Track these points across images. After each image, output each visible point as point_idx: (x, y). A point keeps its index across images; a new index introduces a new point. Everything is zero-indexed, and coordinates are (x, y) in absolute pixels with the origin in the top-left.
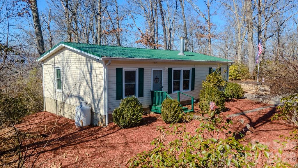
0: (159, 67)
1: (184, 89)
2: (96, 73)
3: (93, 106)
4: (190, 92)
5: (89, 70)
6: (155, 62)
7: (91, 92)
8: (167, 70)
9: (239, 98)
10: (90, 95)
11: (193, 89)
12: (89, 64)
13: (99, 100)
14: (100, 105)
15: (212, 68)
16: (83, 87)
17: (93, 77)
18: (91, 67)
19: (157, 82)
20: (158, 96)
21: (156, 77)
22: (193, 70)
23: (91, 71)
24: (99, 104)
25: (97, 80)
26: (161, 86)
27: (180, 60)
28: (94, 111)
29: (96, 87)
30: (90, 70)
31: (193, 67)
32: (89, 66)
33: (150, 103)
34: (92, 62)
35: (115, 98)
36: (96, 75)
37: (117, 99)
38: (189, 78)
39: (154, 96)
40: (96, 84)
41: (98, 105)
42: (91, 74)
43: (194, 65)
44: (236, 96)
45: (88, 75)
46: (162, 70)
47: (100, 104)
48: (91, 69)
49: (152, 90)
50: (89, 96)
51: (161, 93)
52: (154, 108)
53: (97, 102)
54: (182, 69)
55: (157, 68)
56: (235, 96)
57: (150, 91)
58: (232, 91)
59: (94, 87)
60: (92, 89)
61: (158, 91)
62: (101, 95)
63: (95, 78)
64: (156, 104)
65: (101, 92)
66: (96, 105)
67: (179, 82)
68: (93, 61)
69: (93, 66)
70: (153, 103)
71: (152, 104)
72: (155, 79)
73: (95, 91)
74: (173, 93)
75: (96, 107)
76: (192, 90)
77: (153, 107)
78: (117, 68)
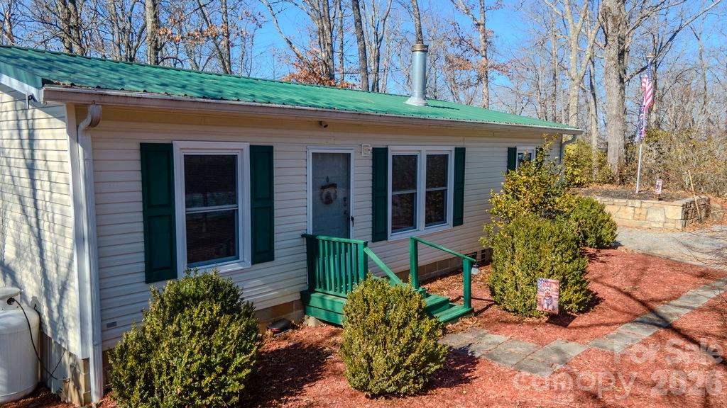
0: (337, 142)
1: (429, 221)
2: (46, 165)
3: (45, 310)
4: (450, 231)
5: (24, 155)
6: (322, 121)
7: (35, 248)
8: (370, 154)
9: (600, 244)
10: (33, 261)
11: (458, 221)
12: (23, 124)
13: (64, 288)
14: (66, 311)
15: (518, 148)
16: (11, 222)
17: (38, 184)
18: (32, 138)
19: (328, 201)
20: (335, 254)
21: (327, 179)
22: (460, 153)
23: (33, 159)
24: (65, 306)
25: (51, 198)
26: (347, 213)
27: (416, 116)
28: (49, 334)
29: (51, 229)
30: (27, 152)
31: (460, 145)
32: (25, 133)
33: (301, 282)
34: (33, 114)
35: (142, 276)
36: (49, 177)
37: (149, 280)
38: (445, 183)
39: (319, 257)
40: (50, 215)
41: (60, 307)
42: (31, 169)
43: (462, 138)
44: (594, 240)
45: (24, 173)
46: (349, 155)
47: (67, 304)
48: (32, 149)
49: (310, 232)
50: (30, 264)
51: (346, 244)
52: (320, 305)
53: (57, 296)
54: (422, 150)
55: (331, 144)
56: (588, 241)
57: (303, 236)
58: (579, 225)
59: (45, 225)
60: (39, 234)
61: (335, 239)
62: (70, 265)
63: (46, 184)
64: (325, 288)
65: (68, 251)
66: (54, 305)
67: (412, 198)
68: (37, 111)
69: (37, 132)
70: (314, 282)
71: (312, 289)
72: (323, 188)
73: (48, 246)
74: (393, 237)
75: (56, 315)
76: (454, 225)
77: (315, 300)
78: (141, 144)
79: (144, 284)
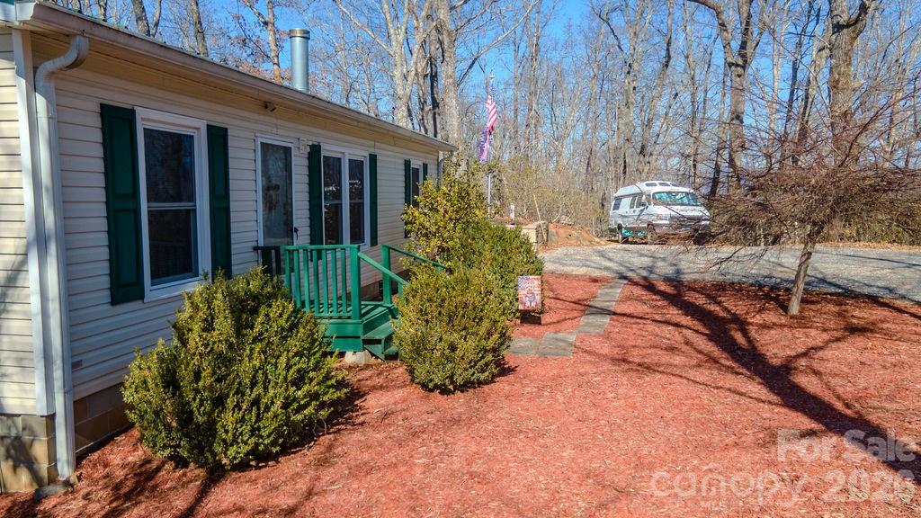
8: (306, 152)
11: (374, 242)
15: (411, 161)
19: (272, 208)
21: (269, 179)
26: (290, 223)
31: (372, 151)
37: (115, 301)
38: (363, 196)
43: (373, 143)
46: (290, 149)
49: (261, 244)
54: (344, 153)
57: (256, 249)
72: (268, 188)
76: (372, 244)
78: (102, 106)
79: (109, 307)
